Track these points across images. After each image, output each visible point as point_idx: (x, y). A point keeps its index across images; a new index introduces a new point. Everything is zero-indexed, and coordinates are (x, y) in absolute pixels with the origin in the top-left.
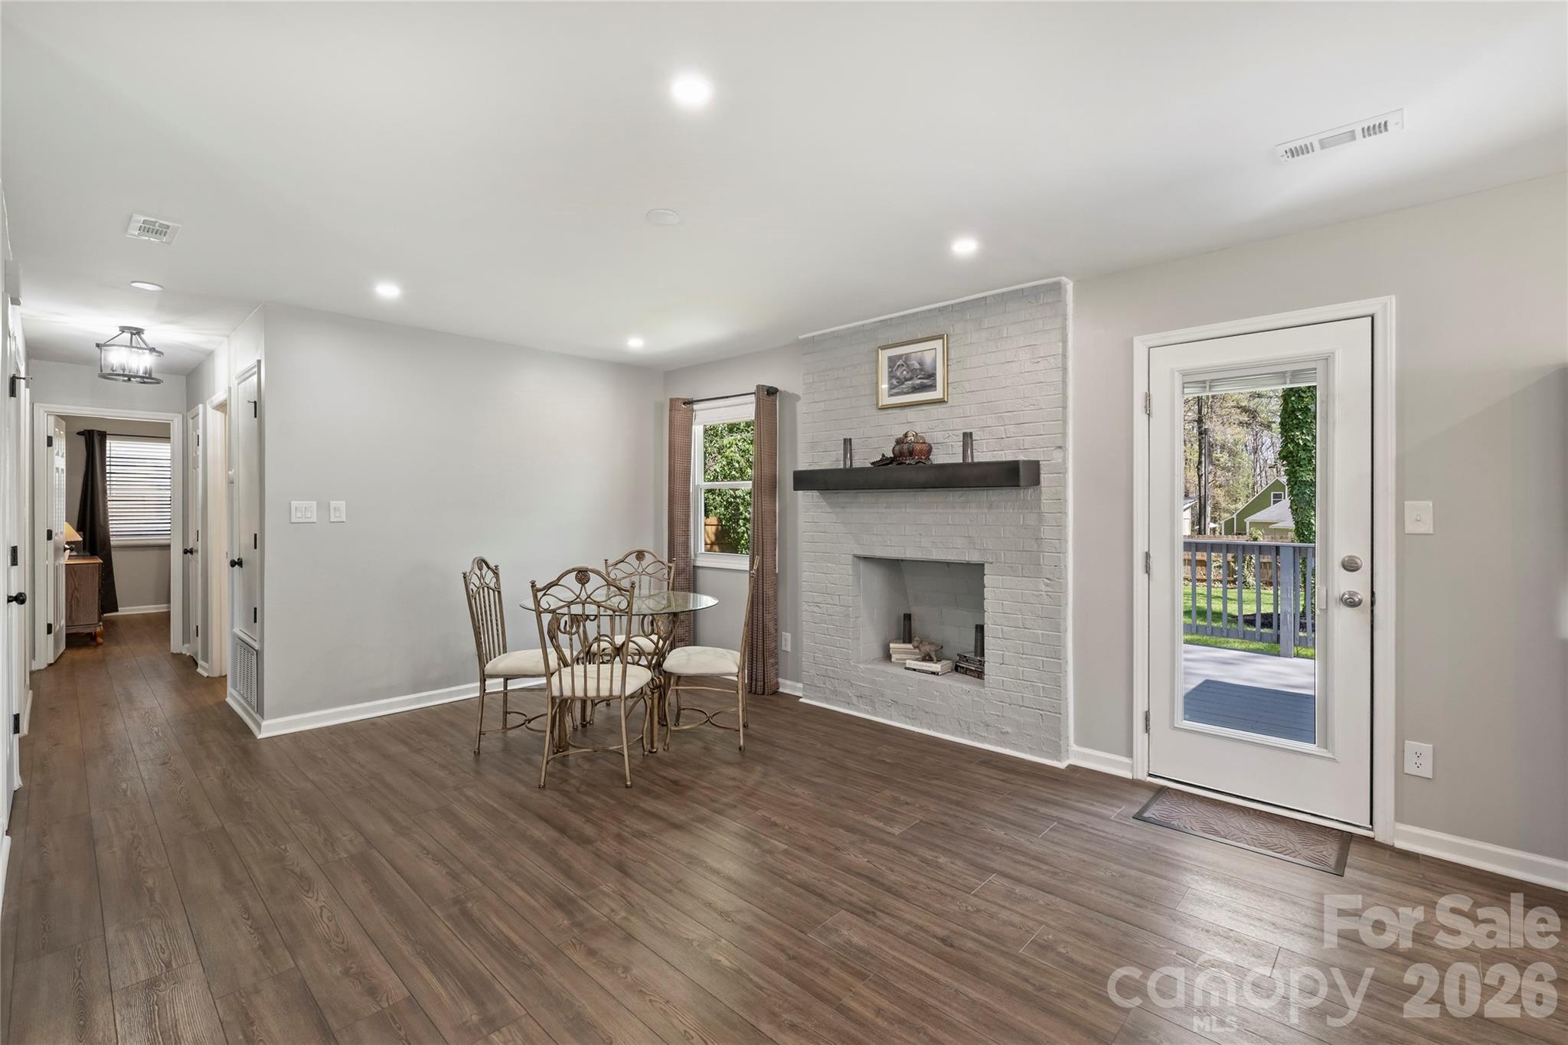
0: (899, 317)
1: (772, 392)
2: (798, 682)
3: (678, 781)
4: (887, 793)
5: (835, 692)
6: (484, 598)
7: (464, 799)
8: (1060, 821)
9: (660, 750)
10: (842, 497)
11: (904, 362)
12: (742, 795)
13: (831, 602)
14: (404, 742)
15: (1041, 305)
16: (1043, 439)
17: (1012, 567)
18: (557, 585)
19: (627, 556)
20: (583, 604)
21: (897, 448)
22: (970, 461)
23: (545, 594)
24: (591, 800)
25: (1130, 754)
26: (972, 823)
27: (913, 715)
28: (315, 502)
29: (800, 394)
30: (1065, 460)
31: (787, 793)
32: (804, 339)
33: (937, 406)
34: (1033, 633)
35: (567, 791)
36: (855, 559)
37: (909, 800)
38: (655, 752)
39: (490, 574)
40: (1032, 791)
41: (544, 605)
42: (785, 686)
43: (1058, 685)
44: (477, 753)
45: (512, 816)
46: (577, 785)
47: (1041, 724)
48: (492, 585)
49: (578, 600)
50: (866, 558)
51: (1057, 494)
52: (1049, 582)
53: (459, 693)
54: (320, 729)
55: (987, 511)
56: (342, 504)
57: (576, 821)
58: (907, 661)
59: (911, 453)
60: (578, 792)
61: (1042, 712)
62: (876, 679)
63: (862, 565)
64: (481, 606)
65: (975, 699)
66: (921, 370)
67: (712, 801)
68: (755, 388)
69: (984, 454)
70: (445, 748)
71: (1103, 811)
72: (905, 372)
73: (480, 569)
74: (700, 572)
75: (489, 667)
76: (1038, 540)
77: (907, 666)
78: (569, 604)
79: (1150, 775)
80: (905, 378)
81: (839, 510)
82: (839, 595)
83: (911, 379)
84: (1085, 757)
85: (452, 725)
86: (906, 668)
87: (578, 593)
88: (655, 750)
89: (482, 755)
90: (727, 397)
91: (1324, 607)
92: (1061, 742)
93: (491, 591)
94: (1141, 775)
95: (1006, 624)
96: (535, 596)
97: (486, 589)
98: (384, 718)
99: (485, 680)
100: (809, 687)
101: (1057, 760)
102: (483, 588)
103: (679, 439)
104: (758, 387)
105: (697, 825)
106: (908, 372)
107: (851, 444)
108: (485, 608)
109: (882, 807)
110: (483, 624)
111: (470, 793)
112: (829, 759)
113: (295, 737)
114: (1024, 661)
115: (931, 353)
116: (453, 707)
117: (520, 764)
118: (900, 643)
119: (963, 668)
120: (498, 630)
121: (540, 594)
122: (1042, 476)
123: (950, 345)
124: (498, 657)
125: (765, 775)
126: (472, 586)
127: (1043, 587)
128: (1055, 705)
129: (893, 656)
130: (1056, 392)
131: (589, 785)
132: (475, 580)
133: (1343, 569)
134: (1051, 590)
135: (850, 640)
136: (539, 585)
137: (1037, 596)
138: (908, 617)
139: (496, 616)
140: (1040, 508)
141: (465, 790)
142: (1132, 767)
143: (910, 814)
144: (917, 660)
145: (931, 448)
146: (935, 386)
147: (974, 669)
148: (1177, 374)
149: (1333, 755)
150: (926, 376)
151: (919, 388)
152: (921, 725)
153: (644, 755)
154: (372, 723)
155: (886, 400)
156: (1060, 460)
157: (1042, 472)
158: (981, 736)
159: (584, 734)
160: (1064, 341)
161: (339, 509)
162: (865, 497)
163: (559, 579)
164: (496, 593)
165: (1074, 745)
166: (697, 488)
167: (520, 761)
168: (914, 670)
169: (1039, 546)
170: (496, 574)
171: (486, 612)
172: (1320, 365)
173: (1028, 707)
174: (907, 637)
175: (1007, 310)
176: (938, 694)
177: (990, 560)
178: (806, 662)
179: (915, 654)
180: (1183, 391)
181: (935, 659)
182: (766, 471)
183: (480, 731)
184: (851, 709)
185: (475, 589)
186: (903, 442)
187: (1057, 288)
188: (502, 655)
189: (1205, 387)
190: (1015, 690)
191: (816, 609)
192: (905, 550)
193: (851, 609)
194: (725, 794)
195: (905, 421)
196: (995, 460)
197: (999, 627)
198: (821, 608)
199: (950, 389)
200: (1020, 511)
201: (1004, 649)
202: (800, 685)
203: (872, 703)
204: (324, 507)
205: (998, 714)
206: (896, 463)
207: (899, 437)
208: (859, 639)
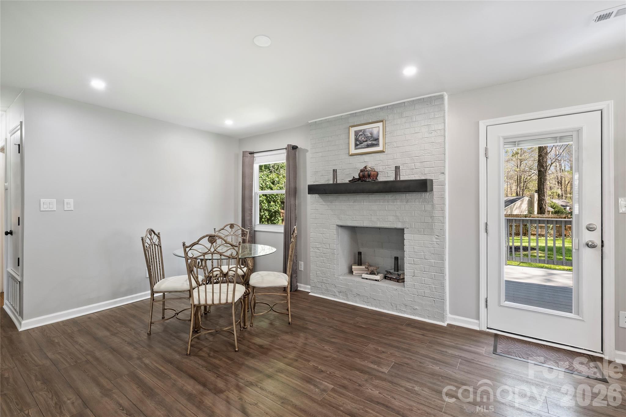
0: (360, 112)
1: (295, 148)
2: (307, 284)
3: (262, 345)
4: (371, 346)
5: (327, 290)
6: (153, 250)
7: (143, 366)
8: (462, 358)
9: (249, 326)
10: (331, 197)
11: (363, 133)
12: (297, 352)
13: (325, 247)
14: (108, 330)
15: (433, 105)
16: (434, 169)
17: (418, 230)
18: (197, 244)
19: (225, 226)
20: (212, 254)
21: (361, 174)
22: (399, 180)
23: (190, 249)
24: (217, 362)
25: (478, 318)
26: (420, 363)
27: (368, 301)
28: (55, 200)
29: (309, 149)
30: (445, 179)
31: (321, 350)
32: (311, 123)
33: (380, 154)
34: (430, 261)
35: (203, 356)
36: (337, 227)
37: (383, 350)
38: (246, 328)
39: (156, 237)
40: (439, 340)
41: (190, 255)
42: (301, 287)
43: (443, 286)
44: (149, 334)
45: (173, 376)
46: (208, 352)
47: (434, 305)
48: (157, 243)
49: (209, 252)
50: (341, 226)
51: (441, 195)
52: (437, 237)
53: (137, 297)
54: (58, 323)
55: (405, 203)
56: (71, 201)
57: (211, 377)
58: (363, 275)
59: (369, 176)
60: (209, 356)
61: (434, 299)
62: (349, 283)
63: (340, 230)
64: (151, 254)
65: (400, 293)
66: (372, 137)
67: (284, 357)
68: (287, 146)
69: (404, 176)
70: (131, 332)
71: (475, 350)
72: (363, 138)
73: (151, 235)
74: (257, 233)
75: (156, 288)
76: (432, 217)
77: (363, 277)
78: (204, 254)
79: (488, 328)
80: (363, 141)
81: (329, 204)
82: (329, 244)
83: (366, 141)
84: (454, 320)
85: (134, 316)
86: (362, 278)
87: (209, 249)
88: (246, 327)
89: (152, 335)
90: (272, 150)
91: (578, 248)
92: (444, 314)
93: (156, 246)
94: (484, 329)
95: (416, 257)
96: (185, 250)
97: (153, 245)
98: (96, 314)
99: (154, 294)
100: (314, 287)
101: (442, 322)
102: (152, 245)
103: (247, 171)
104: (288, 145)
105: (279, 374)
106: (364, 138)
107: (336, 172)
108: (153, 255)
109: (373, 356)
110: (152, 264)
111: (147, 361)
112: (335, 327)
113: (42, 329)
114: (425, 275)
115: (376, 129)
116: (134, 306)
117: (174, 340)
118: (356, 266)
119: (389, 277)
120: (160, 267)
121: (187, 249)
122: (434, 186)
123: (386, 125)
124: (160, 281)
125: (306, 339)
126: (146, 244)
127: (435, 240)
128: (441, 296)
129: (354, 272)
130: (441, 147)
131: (215, 351)
132: (148, 241)
133: (587, 230)
134: (439, 241)
135: (335, 265)
136: (187, 244)
137: (432, 244)
138: (360, 253)
139: (159, 259)
140: (433, 202)
141: (144, 359)
142: (479, 324)
143: (388, 359)
144: (367, 274)
145: (378, 173)
146: (379, 145)
147: (395, 278)
148: (501, 138)
149: (583, 318)
150: (374, 140)
151: (370, 146)
152: (372, 305)
153: (241, 330)
154: (88, 317)
155: (353, 151)
156: (443, 179)
157: (434, 185)
158: (403, 310)
159: (206, 318)
160: (444, 123)
161: (70, 203)
162: (343, 198)
163: (199, 241)
164: (159, 247)
165: (449, 314)
166: (256, 193)
167: (174, 338)
168: (367, 279)
169: (432, 220)
170: (159, 237)
171: (153, 257)
172: (575, 134)
173: (427, 297)
174: (360, 263)
175: (416, 108)
176: (381, 291)
177: (407, 227)
178: (312, 276)
179: (366, 271)
180: (504, 146)
181: (376, 273)
182: (292, 185)
183: (151, 322)
184: (335, 298)
185: (148, 246)
186: (364, 171)
187: (441, 97)
188: (162, 280)
189: (515, 144)
190: (420, 288)
191: (317, 251)
192: (363, 222)
193: (335, 250)
194: (289, 352)
195: (363, 161)
196: (409, 179)
197: (412, 258)
198: (320, 250)
199: (386, 145)
200: (423, 203)
201: (415, 269)
202: (309, 287)
203: (346, 295)
204: (61, 202)
205: (412, 300)
206: (360, 181)
207: (361, 168)
208: (338, 264)
